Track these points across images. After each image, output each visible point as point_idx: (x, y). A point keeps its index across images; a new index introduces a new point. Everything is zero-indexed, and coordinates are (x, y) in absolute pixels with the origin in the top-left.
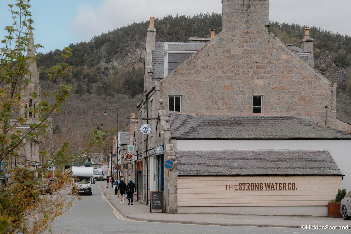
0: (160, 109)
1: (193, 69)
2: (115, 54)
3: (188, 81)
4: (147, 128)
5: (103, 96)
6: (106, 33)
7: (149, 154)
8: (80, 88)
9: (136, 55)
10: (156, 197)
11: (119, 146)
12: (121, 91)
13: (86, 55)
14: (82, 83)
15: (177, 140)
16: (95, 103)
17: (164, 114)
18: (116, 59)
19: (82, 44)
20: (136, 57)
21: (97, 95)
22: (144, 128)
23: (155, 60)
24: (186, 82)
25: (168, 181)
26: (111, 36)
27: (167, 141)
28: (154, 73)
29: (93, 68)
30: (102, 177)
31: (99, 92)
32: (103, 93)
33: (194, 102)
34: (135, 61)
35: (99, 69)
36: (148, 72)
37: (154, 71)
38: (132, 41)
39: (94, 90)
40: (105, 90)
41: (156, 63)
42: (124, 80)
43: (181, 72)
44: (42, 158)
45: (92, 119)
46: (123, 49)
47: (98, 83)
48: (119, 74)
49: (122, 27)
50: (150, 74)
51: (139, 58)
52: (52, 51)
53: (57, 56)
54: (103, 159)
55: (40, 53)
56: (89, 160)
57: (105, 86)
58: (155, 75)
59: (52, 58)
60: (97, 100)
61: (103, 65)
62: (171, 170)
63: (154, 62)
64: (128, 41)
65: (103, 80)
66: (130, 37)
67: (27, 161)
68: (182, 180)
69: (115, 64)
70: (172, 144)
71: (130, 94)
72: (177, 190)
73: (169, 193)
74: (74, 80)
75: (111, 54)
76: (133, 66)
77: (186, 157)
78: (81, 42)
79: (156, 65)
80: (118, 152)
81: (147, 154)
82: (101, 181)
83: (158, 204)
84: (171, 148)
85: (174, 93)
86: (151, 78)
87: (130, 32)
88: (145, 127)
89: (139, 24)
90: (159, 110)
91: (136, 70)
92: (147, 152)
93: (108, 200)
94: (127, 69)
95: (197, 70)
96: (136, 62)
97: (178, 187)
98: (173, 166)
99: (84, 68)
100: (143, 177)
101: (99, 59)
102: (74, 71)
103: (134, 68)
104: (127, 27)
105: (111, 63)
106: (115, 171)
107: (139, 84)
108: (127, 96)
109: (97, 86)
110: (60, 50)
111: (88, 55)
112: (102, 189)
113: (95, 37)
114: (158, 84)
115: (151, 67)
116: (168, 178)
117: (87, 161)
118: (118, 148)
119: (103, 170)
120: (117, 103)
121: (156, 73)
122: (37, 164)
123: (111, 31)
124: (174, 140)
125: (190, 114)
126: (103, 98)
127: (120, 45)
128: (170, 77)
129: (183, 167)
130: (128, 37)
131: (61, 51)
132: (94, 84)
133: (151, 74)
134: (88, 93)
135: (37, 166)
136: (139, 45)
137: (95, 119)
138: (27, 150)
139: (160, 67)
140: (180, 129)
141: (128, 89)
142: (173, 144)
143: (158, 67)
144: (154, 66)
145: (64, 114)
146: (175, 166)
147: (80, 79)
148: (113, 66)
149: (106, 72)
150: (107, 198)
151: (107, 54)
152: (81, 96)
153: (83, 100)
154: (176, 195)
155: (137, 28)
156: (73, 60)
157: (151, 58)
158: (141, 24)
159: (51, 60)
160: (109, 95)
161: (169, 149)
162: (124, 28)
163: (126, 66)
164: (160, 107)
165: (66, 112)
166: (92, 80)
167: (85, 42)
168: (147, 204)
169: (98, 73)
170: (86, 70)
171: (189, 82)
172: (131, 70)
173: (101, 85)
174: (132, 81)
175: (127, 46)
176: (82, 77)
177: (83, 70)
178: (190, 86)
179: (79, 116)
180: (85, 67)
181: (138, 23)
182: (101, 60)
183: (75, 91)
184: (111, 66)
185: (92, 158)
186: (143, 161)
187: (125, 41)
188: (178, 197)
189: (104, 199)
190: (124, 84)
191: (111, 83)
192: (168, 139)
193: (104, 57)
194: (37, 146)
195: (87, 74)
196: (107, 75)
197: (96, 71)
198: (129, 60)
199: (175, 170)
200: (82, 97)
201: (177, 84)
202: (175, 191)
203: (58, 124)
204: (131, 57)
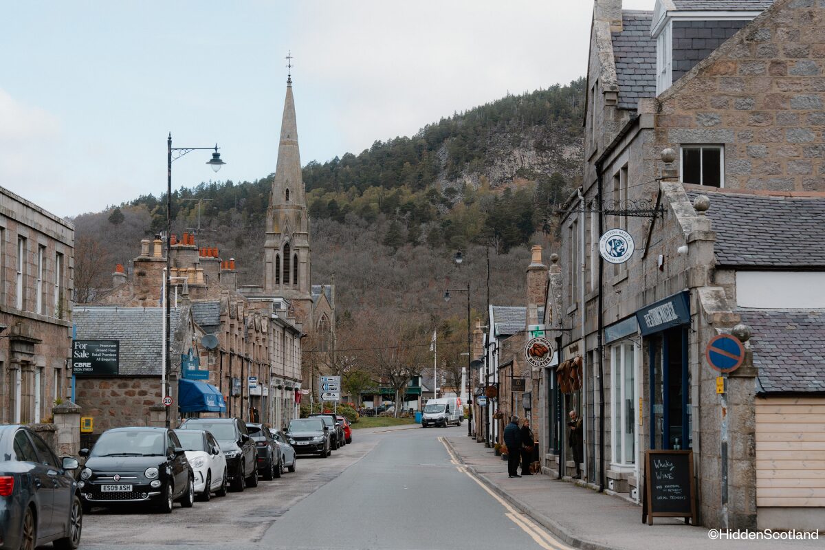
0: (663, 179)
1: (763, 59)
2: (467, 161)
3: (745, 97)
4: (620, 242)
5: (443, 249)
6: (449, 118)
7: (606, 338)
8: (396, 233)
9: (513, 162)
10: (666, 471)
11: (492, 339)
12: (481, 240)
13: (407, 164)
14: (400, 222)
15: (739, 274)
16: (426, 265)
17: (680, 194)
18: (471, 172)
19: (400, 142)
20: (512, 167)
21: (431, 247)
22: (610, 243)
23: (623, 60)
24: (740, 100)
25: (724, 413)
26: (460, 123)
27: (700, 278)
28: (621, 94)
29: (421, 190)
30: (447, 419)
31: (433, 241)
32: (443, 243)
33: (766, 163)
34: (510, 176)
35: (433, 192)
36: (605, 93)
37: (623, 88)
38: (503, 133)
39: (423, 237)
40: (448, 237)
41: (624, 66)
42: (487, 215)
43: (722, 69)
44: (311, 374)
45: (419, 299)
46: (484, 150)
47: (432, 223)
48: (477, 204)
49: (484, 104)
50: (609, 97)
51: (518, 168)
52: (337, 157)
53: (348, 167)
54: (445, 381)
55: (313, 162)
56: (416, 383)
57: (447, 228)
58: (624, 100)
59: (337, 172)
60: (430, 257)
61: (442, 184)
62: (732, 376)
63: (618, 65)
64: (495, 132)
65: (442, 216)
66: (499, 125)
67: (273, 375)
68: (775, 409)
69: (469, 182)
70: (721, 289)
71: (500, 245)
72: (754, 448)
73: (726, 459)
74: (383, 216)
75: (460, 161)
76: (507, 185)
77: (772, 331)
78: (398, 137)
79: (625, 71)
80: (491, 354)
81: (600, 339)
82: (445, 426)
83: (673, 494)
84: (721, 302)
85: (699, 136)
86: (612, 110)
87: (500, 114)
88: (614, 240)
89: (519, 98)
90: (663, 183)
91: (512, 193)
92: (600, 333)
93: (473, 474)
94: (493, 192)
95: (773, 62)
96: (512, 177)
97: (758, 436)
98: (741, 361)
99: (404, 191)
100: (584, 409)
101: (435, 173)
102: (383, 198)
103: (508, 190)
104: (493, 103)
105: (458, 181)
106: (482, 401)
107: (519, 224)
108: (492, 250)
109: (430, 229)
110: (354, 154)
111: (411, 164)
112: (448, 445)
113: (426, 127)
114: (647, 110)
115: (613, 79)
116: (723, 401)
117: (410, 383)
118: (487, 345)
119: (449, 401)
120: (472, 265)
121: (628, 95)
122: (299, 385)
123: (459, 114)
124: (728, 272)
125: (764, 196)
126: (443, 255)
127: (479, 141)
128: (687, 86)
129: (770, 366)
130: (496, 125)
131: (356, 156)
132: (423, 225)
133: (614, 97)
134: (410, 244)
135: (297, 390)
136: (519, 141)
137: (426, 297)
138: (272, 349)
139: (639, 77)
140: (742, 238)
141: (496, 234)
142: (726, 287)
143: (633, 77)
144: (621, 77)
145: (362, 287)
146: (748, 361)
147: (395, 214)
148: (464, 186)
149: (449, 198)
150: (468, 469)
151: (450, 162)
152: (396, 249)
153: (400, 258)
154: (753, 465)
155: (515, 106)
156: (381, 175)
157: (612, 53)
158: (523, 97)
159: (336, 176)
160: (455, 247)
161: (713, 302)
162: (487, 105)
163: (490, 186)
164: (666, 171)
165: (365, 283)
166: (419, 215)
167: (407, 138)
168: (601, 491)
169: (433, 201)
170: (408, 195)
171: (748, 100)
172: (503, 194)
173: (437, 226)
174: (503, 217)
175: (492, 144)
176: (398, 210)
177: (400, 196)
178: (753, 113)
179: (393, 293)
180: (406, 190)
181: (516, 95)
182: (439, 175)
183: (383, 241)
184: (460, 187)
185: (421, 376)
186: (583, 361)
187: (489, 133)
188: (759, 474)
189: (460, 470)
190: (487, 223)
191: (460, 220)
192: (706, 270)
193: (445, 168)
194: (297, 343)
195: (409, 204)
196: (450, 206)
197: (428, 198)
198: (497, 174)
199: (747, 373)
200: (400, 251)
201: (711, 109)
202: (748, 452)
203: (349, 309)
204: (501, 166)
